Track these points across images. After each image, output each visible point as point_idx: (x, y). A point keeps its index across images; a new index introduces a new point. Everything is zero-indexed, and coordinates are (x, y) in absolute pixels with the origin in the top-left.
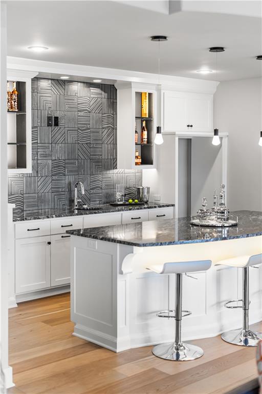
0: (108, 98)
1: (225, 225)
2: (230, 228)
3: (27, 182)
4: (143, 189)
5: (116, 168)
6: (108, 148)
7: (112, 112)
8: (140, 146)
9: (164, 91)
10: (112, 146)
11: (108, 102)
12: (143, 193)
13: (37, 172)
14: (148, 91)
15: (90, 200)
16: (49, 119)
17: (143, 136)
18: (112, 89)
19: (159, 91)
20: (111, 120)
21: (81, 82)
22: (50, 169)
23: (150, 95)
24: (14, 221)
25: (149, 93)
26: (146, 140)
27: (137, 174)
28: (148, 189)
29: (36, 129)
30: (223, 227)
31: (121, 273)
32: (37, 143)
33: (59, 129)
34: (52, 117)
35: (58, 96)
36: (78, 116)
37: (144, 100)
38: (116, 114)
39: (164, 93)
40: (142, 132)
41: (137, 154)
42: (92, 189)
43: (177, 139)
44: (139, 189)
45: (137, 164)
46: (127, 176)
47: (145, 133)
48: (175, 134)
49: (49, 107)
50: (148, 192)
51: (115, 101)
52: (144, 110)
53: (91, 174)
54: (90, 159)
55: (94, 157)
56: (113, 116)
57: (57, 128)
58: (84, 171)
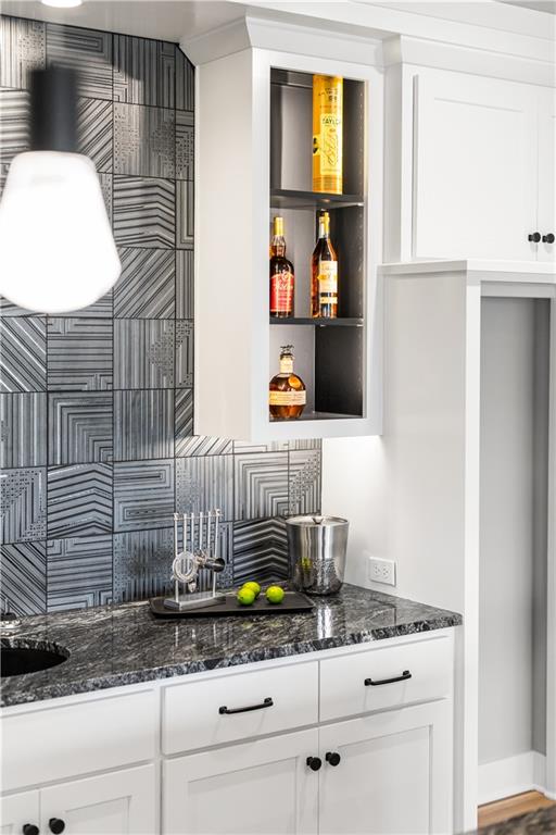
0: (146, 105)
4: (314, 531)
5: (190, 433)
6: (144, 337)
7: (167, 171)
8: (311, 329)
9: (417, 71)
10: (165, 327)
11: (147, 122)
12: (314, 548)
14: (342, 71)
15: (44, 588)
17: (316, 284)
18: (168, 62)
19: (393, 68)
20: (161, 208)
23: (352, 89)
25: (347, 82)
26: (333, 301)
27: (295, 457)
28: (342, 528)
37: (323, 116)
38: (190, 180)
39: (415, 80)
40: (316, 264)
41: (287, 367)
42: (61, 533)
43: (474, 295)
44: (296, 529)
45: (277, 412)
46: (245, 468)
47: (330, 268)
48: (464, 272)
50: (341, 545)
51: (181, 118)
52: (323, 160)
53: (49, 466)
54: (48, 392)
55: (69, 381)
56: (171, 187)
58: (12, 448)
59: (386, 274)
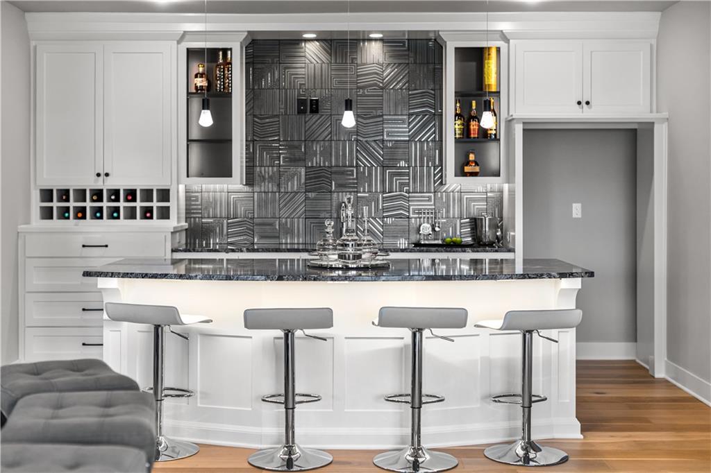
0: (422, 63)
3: (259, 199)
6: (422, 147)
7: (432, 86)
10: (431, 144)
11: (422, 69)
13: (279, 185)
16: (301, 102)
20: (429, 100)
22: (303, 181)
25: (496, 48)
27: (490, 195)
29: (277, 119)
32: (280, 140)
33: (320, 117)
34: (306, 100)
35: (318, 66)
36: (358, 96)
38: (441, 89)
39: (515, 45)
41: (472, 158)
45: (467, 175)
46: (466, 198)
49: (301, 84)
51: (437, 67)
53: (384, 192)
54: (383, 167)
55: (392, 163)
56: (433, 92)
57: (316, 117)
58: (370, 185)
59: (506, 120)
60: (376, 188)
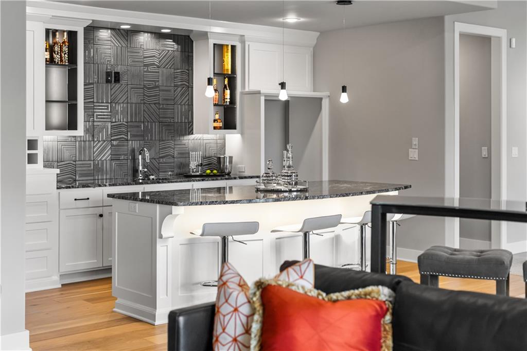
0: (182, 51)
1: (293, 190)
2: (299, 193)
3: (80, 146)
4: (224, 158)
5: (192, 134)
6: (181, 109)
7: (187, 68)
8: (223, 108)
9: (249, 43)
10: (187, 107)
11: (182, 56)
12: (224, 163)
13: (93, 136)
14: (230, 43)
15: (159, 170)
16: (108, 74)
17: (224, 96)
18: (187, 40)
19: (243, 42)
20: (185, 77)
21: (148, 32)
22: (109, 133)
23: (233, 47)
24: (57, 188)
25: (232, 46)
26: (228, 100)
27: (219, 141)
28: (231, 158)
29: (92, 86)
30: (290, 191)
31: (161, 237)
32: (93, 102)
33: (121, 86)
34: (111, 72)
35: (119, 49)
36: (144, 72)
37: (226, 54)
38: (192, 70)
39: (249, 45)
40: (224, 91)
41: (217, 117)
42: (162, 157)
43: (263, 99)
44: (220, 158)
45: (215, 128)
46: (206, 143)
47: (228, 92)
48: (260, 93)
49: (108, 61)
50: (231, 162)
51: (190, 54)
52: (226, 65)
53: (160, 140)
54: (159, 122)
55: (164, 120)
56: (187, 71)
57: (118, 85)
58: (151, 136)
59: (242, 93)
60: (155, 138)
